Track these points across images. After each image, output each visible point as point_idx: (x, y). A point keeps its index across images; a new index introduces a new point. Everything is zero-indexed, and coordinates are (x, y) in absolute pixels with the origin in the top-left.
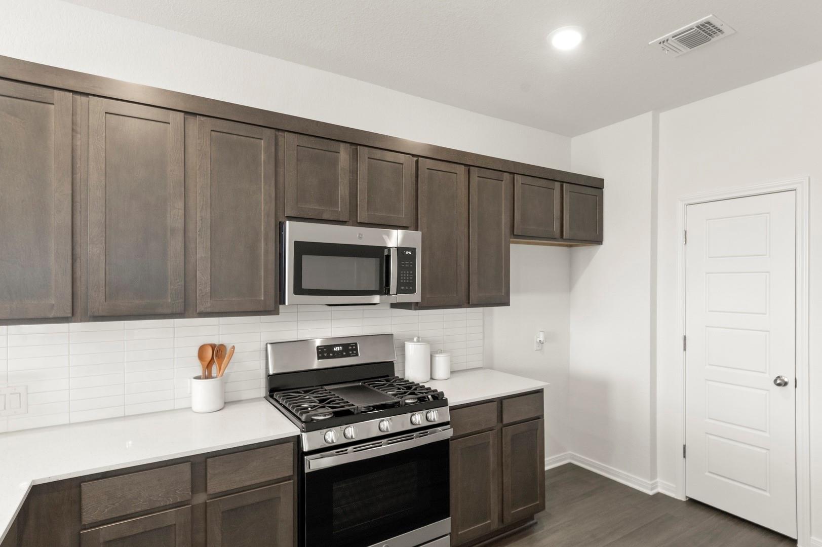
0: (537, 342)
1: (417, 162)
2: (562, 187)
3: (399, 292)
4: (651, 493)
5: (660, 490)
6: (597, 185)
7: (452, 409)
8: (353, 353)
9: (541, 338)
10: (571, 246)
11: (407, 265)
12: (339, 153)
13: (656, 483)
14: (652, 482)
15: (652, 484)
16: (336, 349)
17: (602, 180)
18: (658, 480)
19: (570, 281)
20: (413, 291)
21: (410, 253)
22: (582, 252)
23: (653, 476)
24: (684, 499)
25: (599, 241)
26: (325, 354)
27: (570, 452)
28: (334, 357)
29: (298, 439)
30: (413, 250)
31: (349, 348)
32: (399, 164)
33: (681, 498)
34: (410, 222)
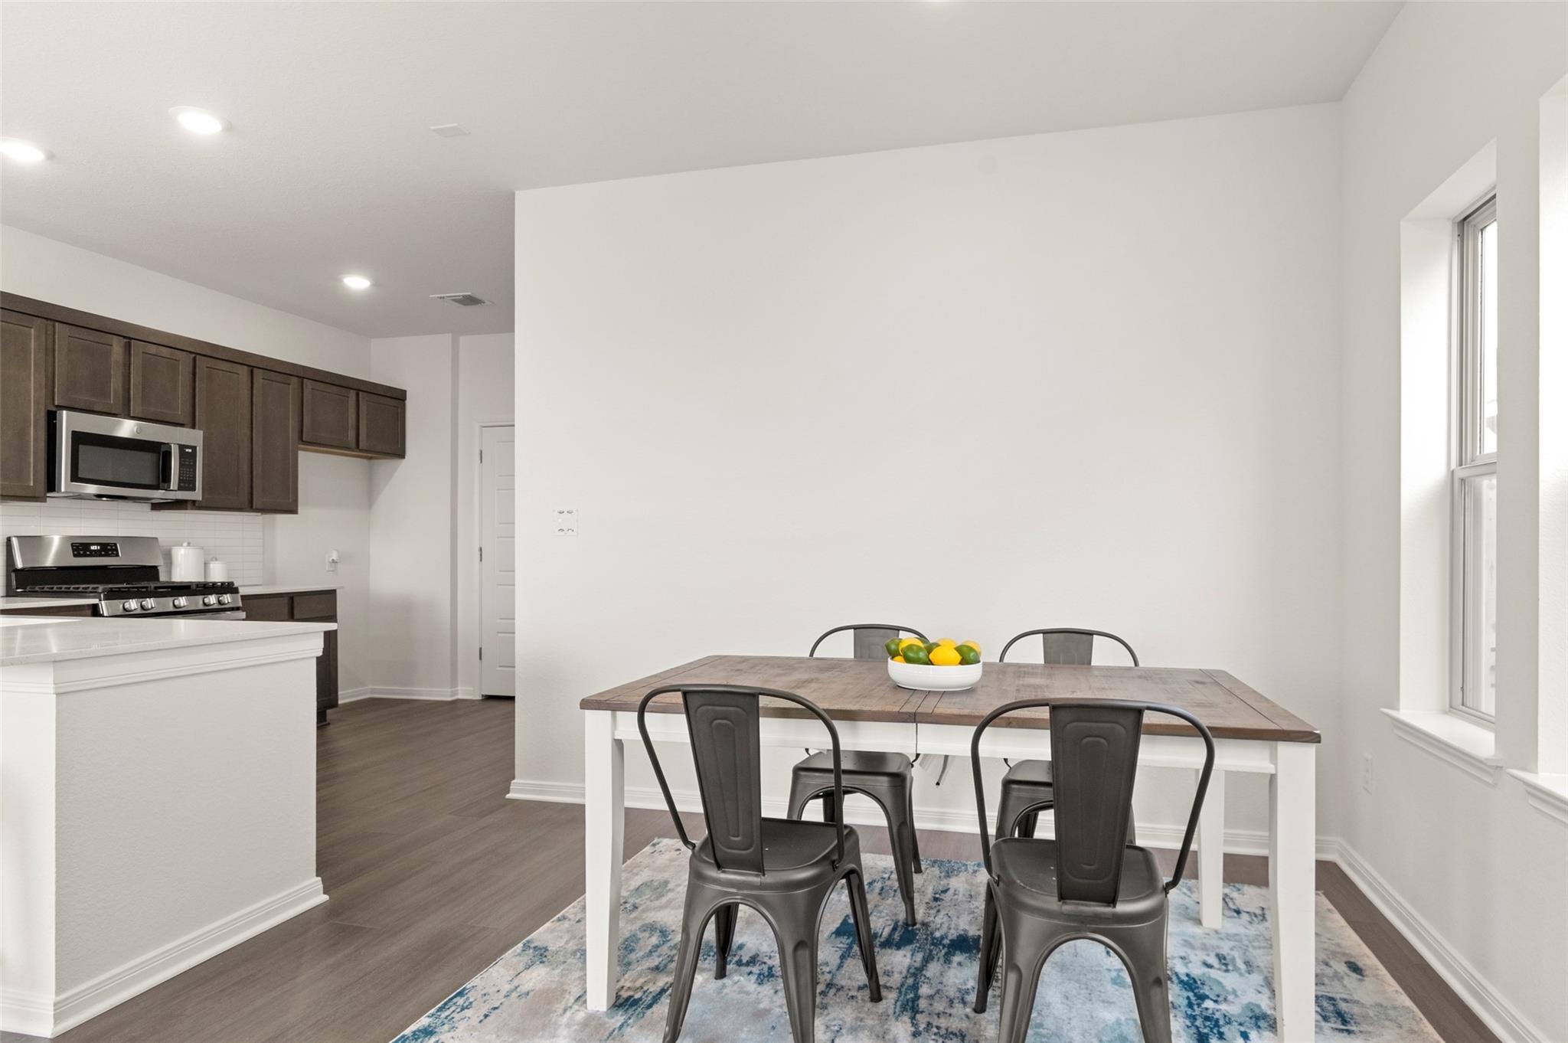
0: (329, 562)
1: (195, 359)
2: (358, 395)
3: (180, 488)
4: (449, 699)
5: (460, 696)
6: (398, 397)
7: (244, 598)
8: (113, 553)
9: (335, 556)
10: (371, 458)
11: (187, 463)
12: (111, 345)
13: (457, 690)
14: (454, 689)
15: (452, 692)
16: (93, 548)
17: (404, 392)
18: (459, 688)
19: (370, 497)
20: (194, 489)
21: (190, 451)
22: (384, 465)
23: (454, 683)
24: (481, 698)
25: (401, 455)
26: (82, 552)
27: (370, 687)
28: (91, 555)
30: (194, 448)
31: (108, 548)
32: (176, 360)
33: (478, 697)
34: (187, 420)
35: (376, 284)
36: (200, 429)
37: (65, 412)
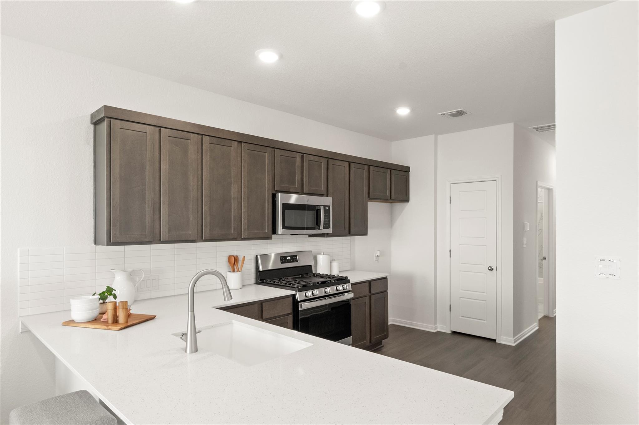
0: (376, 256)
1: (328, 161)
2: (391, 171)
3: (324, 228)
4: (434, 331)
5: (439, 330)
6: (406, 170)
7: (352, 284)
8: (295, 260)
9: (378, 254)
10: (392, 202)
11: (326, 215)
12: (296, 158)
13: (437, 326)
14: (436, 326)
15: (435, 327)
16: (288, 258)
17: (409, 168)
18: (438, 325)
19: (391, 222)
20: (329, 228)
21: (327, 208)
22: (398, 206)
23: (435, 323)
24: (450, 332)
25: (407, 200)
26: (284, 261)
27: (392, 318)
28: (287, 262)
29: (294, 296)
30: (329, 207)
31: (294, 258)
32: (321, 162)
33: (449, 332)
34: (324, 192)
35: (413, 110)
36: (330, 197)
37: (280, 194)
